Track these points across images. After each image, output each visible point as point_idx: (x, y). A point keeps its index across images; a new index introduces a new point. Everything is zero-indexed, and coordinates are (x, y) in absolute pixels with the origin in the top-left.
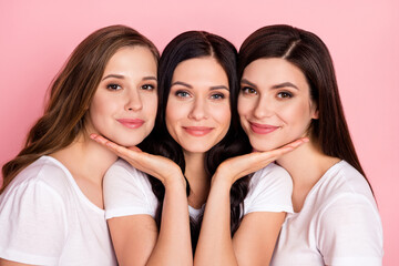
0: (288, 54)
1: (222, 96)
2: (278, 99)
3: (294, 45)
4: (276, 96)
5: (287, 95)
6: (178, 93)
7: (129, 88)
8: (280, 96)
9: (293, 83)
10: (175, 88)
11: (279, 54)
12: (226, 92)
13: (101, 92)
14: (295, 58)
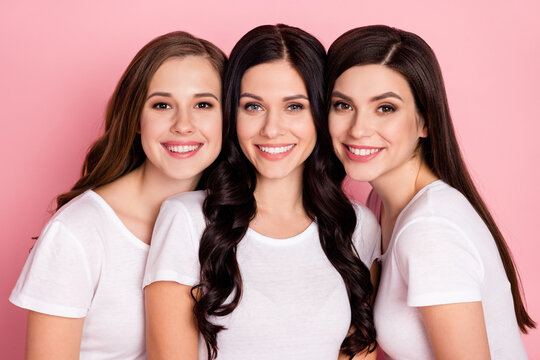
0: (388, 58)
2: (379, 114)
3: (394, 48)
4: (376, 111)
5: (389, 108)
8: (381, 110)
9: (397, 93)
11: (377, 59)
14: (396, 63)
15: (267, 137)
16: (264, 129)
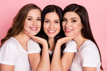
0: (75, 11)
1: (58, 22)
2: (72, 22)
3: (77, 9)
5: (75, 21)
6: (46, 22)
7: (34, 20)
8: (73, 21)
10: (46, 20)
11: (73, 11)
12: (59, 21)
13: (27, 21)
14: (77, 12)
15: (50, 28)
16: (50, 26)
